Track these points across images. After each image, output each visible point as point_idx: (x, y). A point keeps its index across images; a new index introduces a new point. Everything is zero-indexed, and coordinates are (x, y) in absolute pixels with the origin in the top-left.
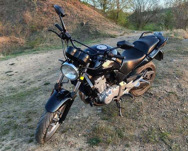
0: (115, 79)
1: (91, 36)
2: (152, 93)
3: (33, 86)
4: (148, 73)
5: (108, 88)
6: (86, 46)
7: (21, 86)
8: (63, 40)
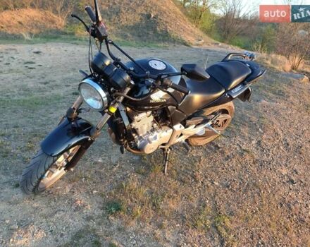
0: (167, 119)
1: (158, 37)
2: (219, 146)
3: (56, 92)
4: (222, 117)
5: (153, 130)
6: (130, 58)
7: (40, 89)
8: (92, 37)
